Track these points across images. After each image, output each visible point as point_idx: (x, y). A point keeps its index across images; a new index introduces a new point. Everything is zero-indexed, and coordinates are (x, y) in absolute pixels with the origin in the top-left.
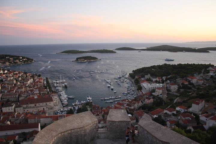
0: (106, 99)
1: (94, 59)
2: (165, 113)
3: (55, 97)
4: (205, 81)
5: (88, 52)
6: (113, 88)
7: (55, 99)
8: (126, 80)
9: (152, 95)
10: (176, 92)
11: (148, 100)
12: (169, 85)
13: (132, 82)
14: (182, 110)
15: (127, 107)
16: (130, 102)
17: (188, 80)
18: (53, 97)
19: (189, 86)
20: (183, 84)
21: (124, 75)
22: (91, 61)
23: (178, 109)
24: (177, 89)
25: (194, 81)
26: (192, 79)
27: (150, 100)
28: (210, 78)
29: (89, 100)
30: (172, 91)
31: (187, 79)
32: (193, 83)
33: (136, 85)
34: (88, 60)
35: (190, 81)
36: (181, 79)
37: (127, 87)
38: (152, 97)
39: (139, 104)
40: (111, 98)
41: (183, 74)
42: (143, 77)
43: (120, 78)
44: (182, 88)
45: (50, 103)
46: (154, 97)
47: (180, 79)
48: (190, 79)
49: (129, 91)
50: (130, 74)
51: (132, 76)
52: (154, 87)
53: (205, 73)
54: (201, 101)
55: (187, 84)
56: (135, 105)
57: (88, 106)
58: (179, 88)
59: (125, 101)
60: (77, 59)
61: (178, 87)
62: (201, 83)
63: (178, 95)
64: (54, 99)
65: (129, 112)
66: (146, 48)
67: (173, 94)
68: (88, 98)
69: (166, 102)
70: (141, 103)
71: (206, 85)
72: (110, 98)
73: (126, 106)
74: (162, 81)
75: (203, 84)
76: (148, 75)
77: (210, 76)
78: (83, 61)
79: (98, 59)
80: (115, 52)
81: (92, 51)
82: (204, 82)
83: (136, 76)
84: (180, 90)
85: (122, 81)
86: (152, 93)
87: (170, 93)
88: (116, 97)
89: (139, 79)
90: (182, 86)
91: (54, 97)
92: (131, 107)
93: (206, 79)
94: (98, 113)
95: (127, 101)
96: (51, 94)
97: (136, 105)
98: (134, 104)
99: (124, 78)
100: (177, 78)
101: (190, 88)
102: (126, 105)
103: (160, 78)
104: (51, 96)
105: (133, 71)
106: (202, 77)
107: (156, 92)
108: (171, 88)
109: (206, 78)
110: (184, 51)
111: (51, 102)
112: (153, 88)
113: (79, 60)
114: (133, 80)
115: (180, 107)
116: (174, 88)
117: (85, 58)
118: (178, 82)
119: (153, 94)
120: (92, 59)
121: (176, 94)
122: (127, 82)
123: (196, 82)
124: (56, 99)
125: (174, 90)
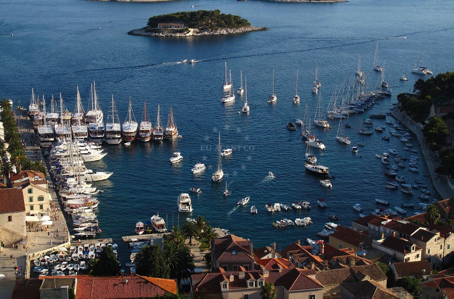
1: (232, 27)
3: (36, 193)
7: (36, 202)
15: (390, 252)
18: (25, 191)
22: (218, 32)
33: (433, 148)
45: (10, 219)
50: (401, 97)
51: (411, 106)
56: (428, 245)
57: (194, 241)
60: (154, 22)
64: (31, 200)
65: (397, 277)
73: (383, 249)
78: (181, 31)
79: (249, 25)
83: (433, 109)
91: (30, 191)
92: (408, 252)
94: (242, 276)
95: (387, 225)
96: (17, 176)
97: (434, 247)
104: (18, 185)
111: (14, 215)
113: (160, 26)
114: (417, 128)
117: (191, 19)
120: (221, 26)
124: (41, 199)
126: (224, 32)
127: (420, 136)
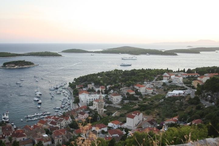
0: (29, 116)
1: (29, 65)
2: (93, 130)
4: (155, 89)
5: (24, 55)
6: (41, 102)
8: (64, 91)
9: (88, 109)
10: (119, 104)
11: (82, 115)
12: (111, 96)
13: (71, 93)
14: (115, 126)
16: (56, 119)
17: (136, 88)
19: (136, 96)
20: (128, 94)
21: (63, 84)
22: (24, 67)
23: (110, 124)
24: (121, 100)
25: (142, 90)
26: (139, 87)
27: (84, 115)
28: (162, 86)
29: (4, 118)
30: (114, 103)
31: (134, 88)
32: (140, 92)
33: (74, 97)
34: (19, 66)
35: (138, 90)
36: (127, 87)
37: (62, 100)
38: (89, 111)
39: (68, 121)
40: (37, 115)
41: (131, 82)
42: (86, 86)
43: (57, 88)
44: (126, 99)
46: (91, 111)
47: (125, 88)
48: (137, 88)
49: (63, 105)
51: (72, 86)
52: (92, 99)
53: (158, 79)
54: (138, 114)
55: (133, 94)
56: (62, 123)
58: (124, 99)
59: (50, 118)
60: (5, 64)
61: (122, 97)
62: (150, 93)
63: (120, 107)
66: (102, 50)
67: (115, 107)
68: (4, 116)
69: (102, 117)
70: (71, 120)
71: (155, 94)
72: (35, 115)
74: (105, 91)
75: (152, 93)
76: (91, 84)
77: (162, 84)
78: (13, 67)
79: (34, 64)
80: (61, 55)
81: (29, 53)
82: (153, 91)
83: (77, 86)
84: (124, 102)
85: (58, 92)
86: (89, 107)
87: (111, 106)
88: (43, 113)
89: (79, 90)
90: (127, 97)
92: (56, 125)
93: (157, 88)
95: (52, 118)
97: (64, 123)
98: (61, 120)
99: (63, 89)
100: (122, 87)
101: (136, 99)
102: (50, 123)
103: (103, 88)
105: (75, 79)
106: (153, 85)
107: (94, 105)
108: (113, 99)
109: (157, 85)
110: (147, 54)
112: (91, 101)
113: (7, 66)
115: (112, 123)
116: (117, 99)
117: (16, 63)
118: (122, 92)
119: (91, 107)
120: (26, 65)
121: (118, 106)
122: (65, 94)
123: (145, 91)
125: (117, 101)
126: (26, 66)
127: (72, 93)
